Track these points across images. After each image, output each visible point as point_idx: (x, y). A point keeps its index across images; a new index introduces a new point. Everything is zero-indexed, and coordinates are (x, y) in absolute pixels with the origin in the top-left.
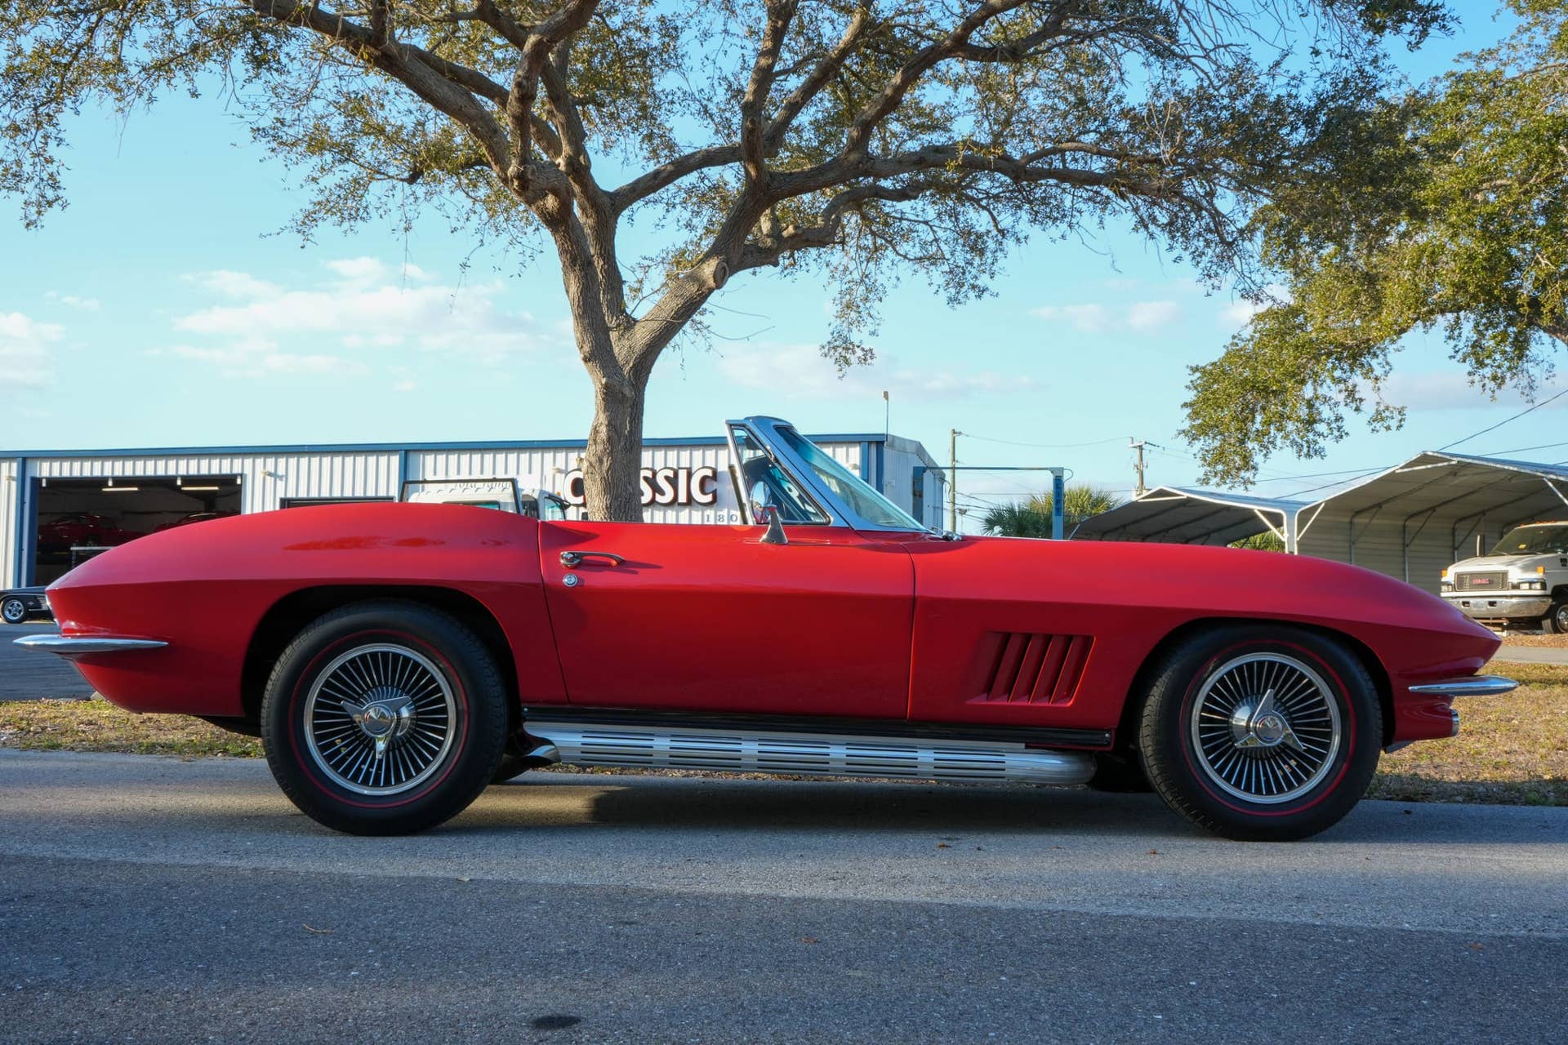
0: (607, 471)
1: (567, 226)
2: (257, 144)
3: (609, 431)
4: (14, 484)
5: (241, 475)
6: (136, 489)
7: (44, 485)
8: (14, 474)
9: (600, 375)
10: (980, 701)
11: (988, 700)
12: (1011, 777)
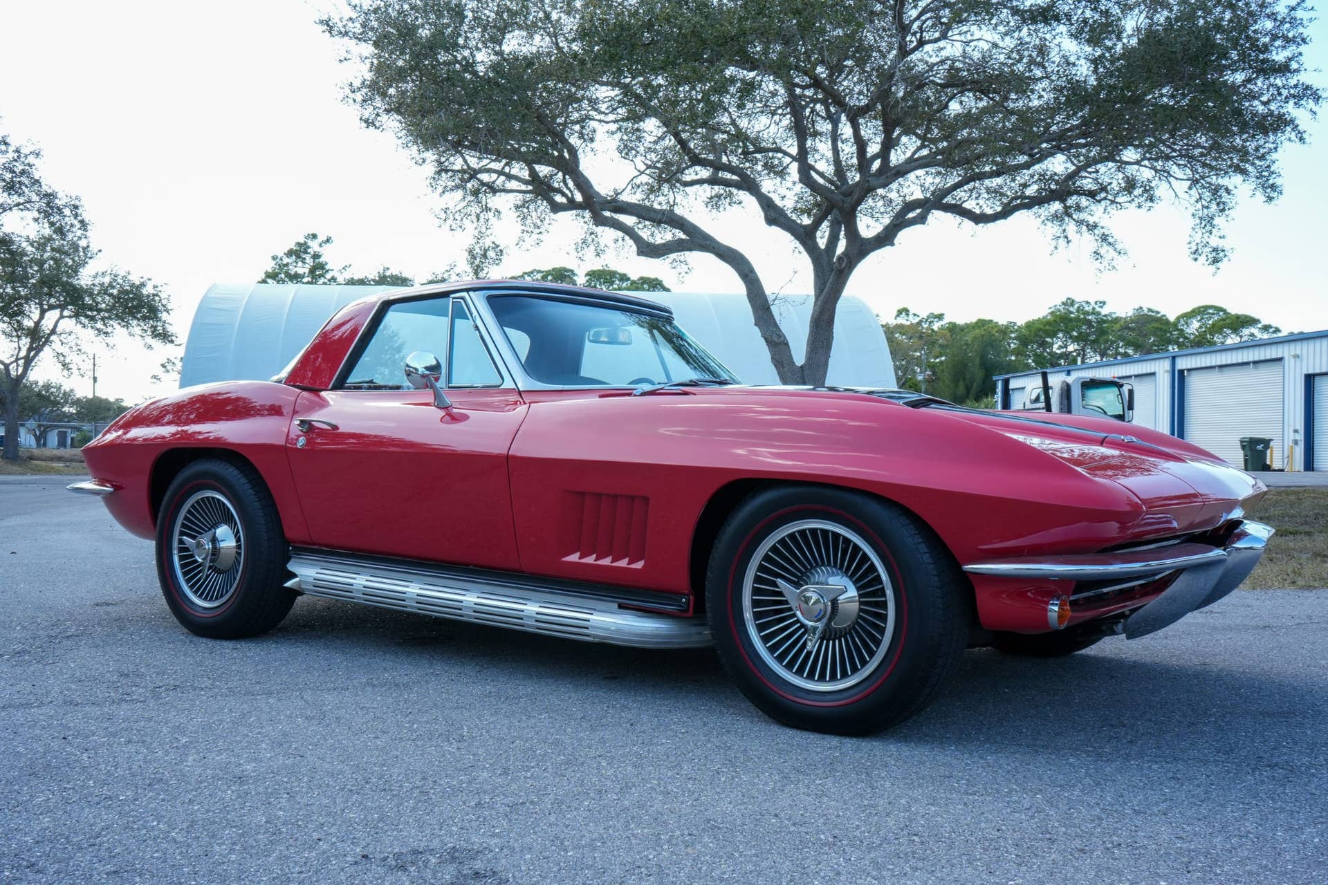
10: (574, 558)
11: (580, 558)
12: (595, 636)
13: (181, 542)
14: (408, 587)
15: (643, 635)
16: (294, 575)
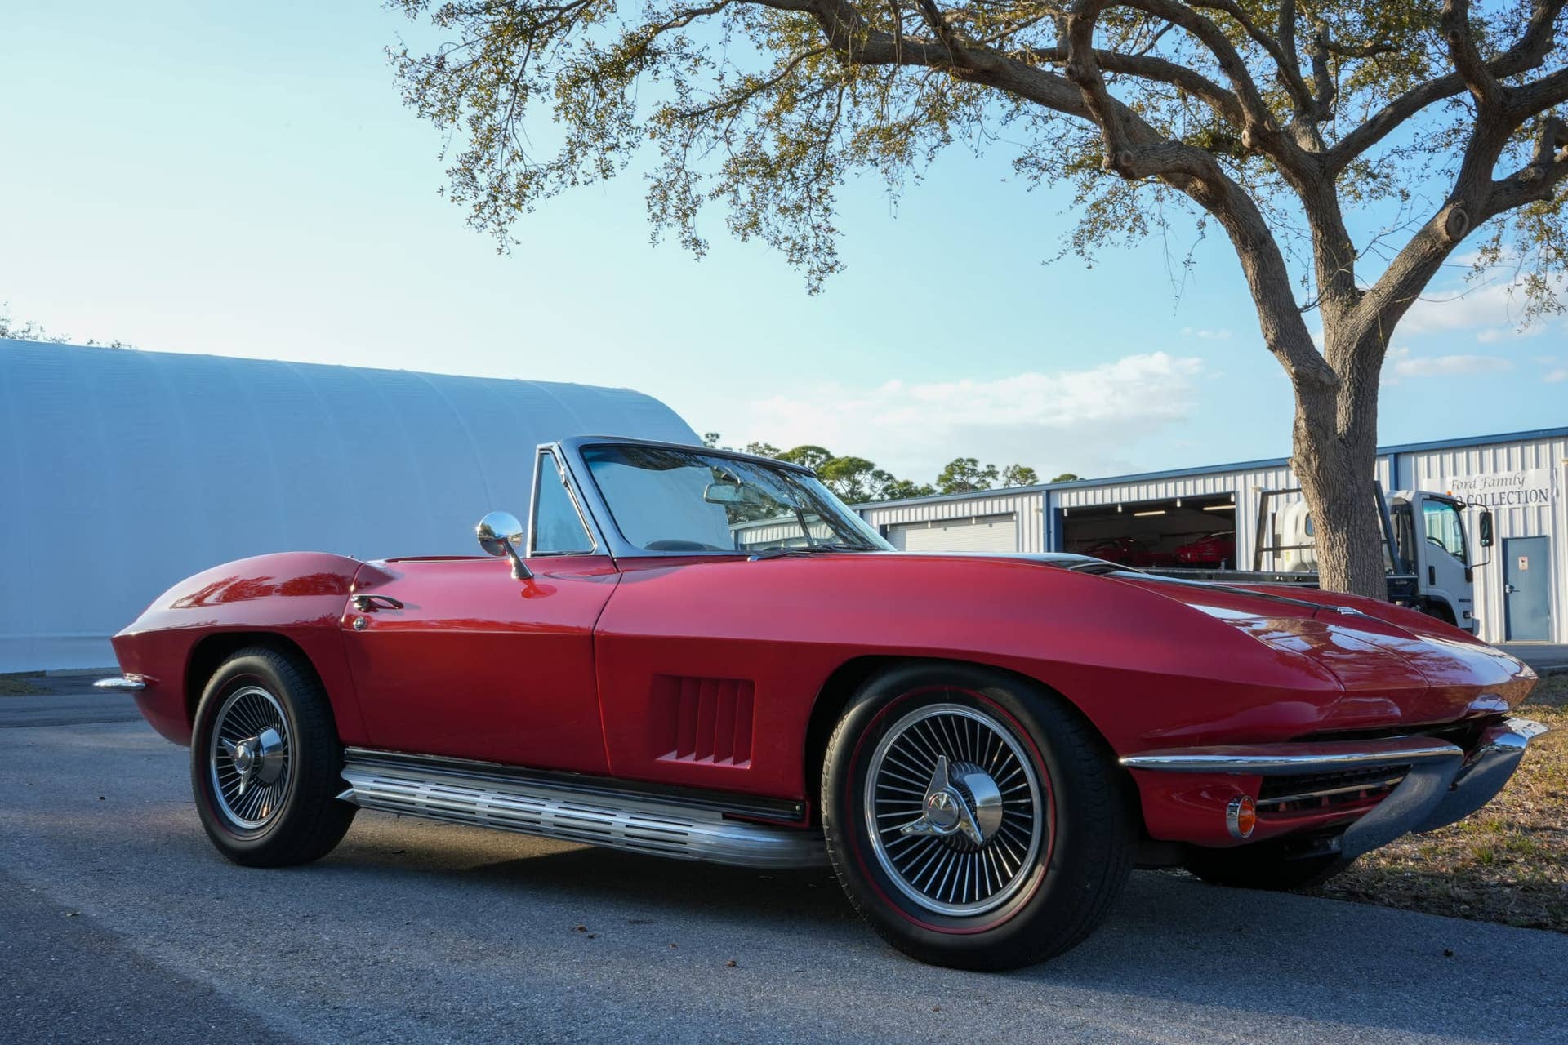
0: (1318, 472)
1: (1227, 205)
2: (1021, 175)
3: (1308, 425)
4: (1041, 515)
5: (1234, 492)
6: (1163, 512)
7: (1066, 514)
8: (1041, 506)
9: (1289, 364)
10: (670, 757)
11: (677, 758)
12: (693, 853)
13: (220, 743)
14: (478, 796)
15: (751, 852)
16: (349, 786)
